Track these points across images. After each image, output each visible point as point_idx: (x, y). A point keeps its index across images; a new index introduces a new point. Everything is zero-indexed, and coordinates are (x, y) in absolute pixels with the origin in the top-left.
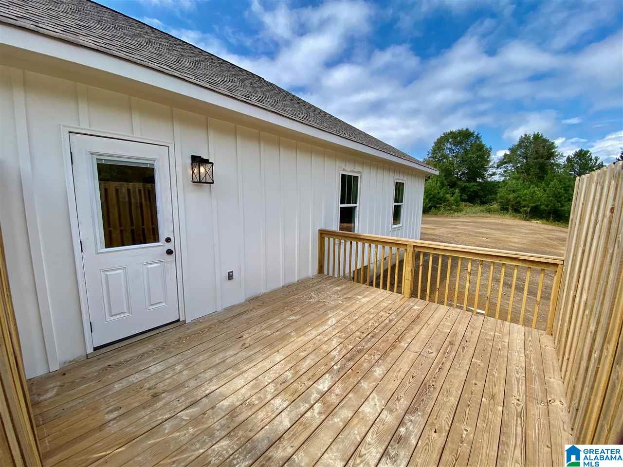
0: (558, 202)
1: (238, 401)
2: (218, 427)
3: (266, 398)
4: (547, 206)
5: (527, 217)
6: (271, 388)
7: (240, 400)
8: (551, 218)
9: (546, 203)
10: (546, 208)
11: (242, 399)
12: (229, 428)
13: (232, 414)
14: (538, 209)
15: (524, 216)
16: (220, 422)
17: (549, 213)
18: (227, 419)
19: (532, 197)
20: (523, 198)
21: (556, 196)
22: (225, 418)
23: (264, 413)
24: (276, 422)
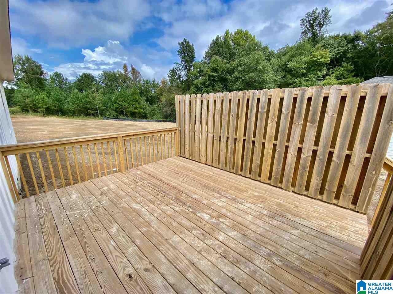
0: (61, 104)
1: (223, 261)
2: (248, 269)
3: (218, 244)
4: (55, 107)
5: (44, 114)
6: (210, 242)
7: (222, 260)
8: (60, 115)
9: (54, 105)
10: (55, 108)
11: (221, 259)
12: (246, 262)
13: (236, 263)
14: (49, 109)
15: (43, 114)
16: (244, 269)
17: (58, 111)
18: (240, 265)
19: (44, 101)
20: (37, 102)
21: (58, 100)
22: (239, 266)
23: (230, 244)
24: (235, 238)
